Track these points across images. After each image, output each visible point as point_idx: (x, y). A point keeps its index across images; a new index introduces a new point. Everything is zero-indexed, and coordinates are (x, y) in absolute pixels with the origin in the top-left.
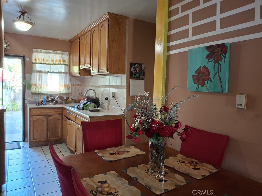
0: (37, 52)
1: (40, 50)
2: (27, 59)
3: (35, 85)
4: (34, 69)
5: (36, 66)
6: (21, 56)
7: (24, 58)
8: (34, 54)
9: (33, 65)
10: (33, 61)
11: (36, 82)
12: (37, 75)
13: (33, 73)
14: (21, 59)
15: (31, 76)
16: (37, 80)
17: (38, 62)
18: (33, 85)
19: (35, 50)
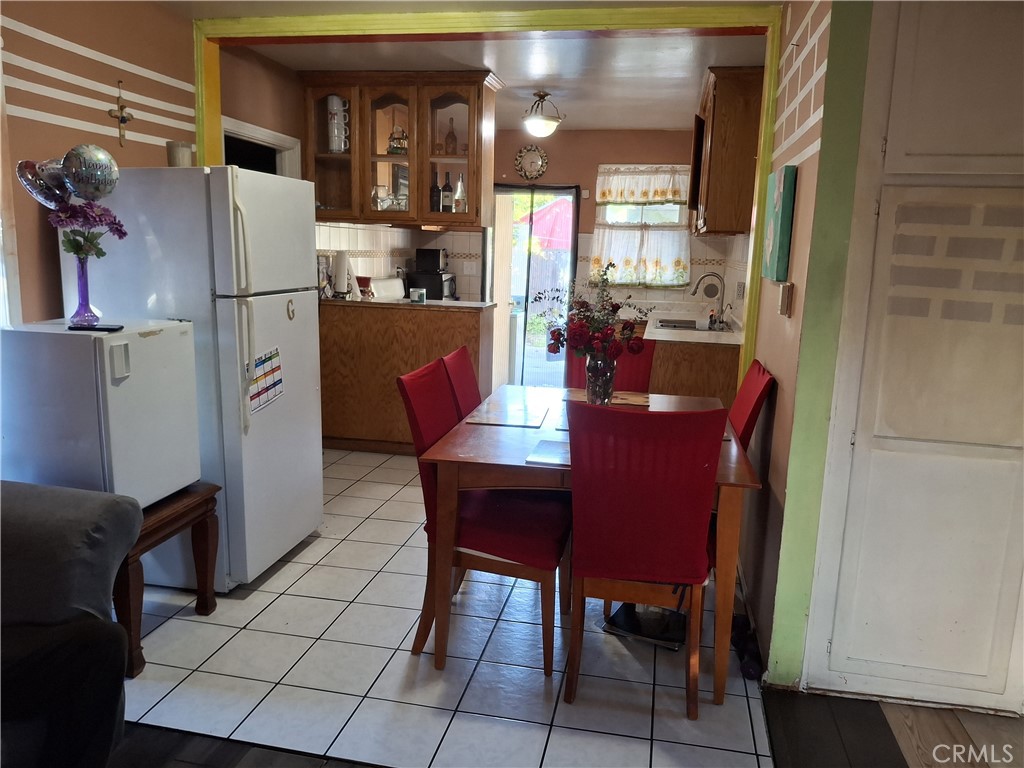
0: (609, 173)
1: (614, 167)
2: (585, 194)
3: (598, 261)
4: (599, 220)
6: (572, 188)
7: (577, 191)
8: (600, 180)
9: (598, 208)
10: (598, 199)
11: (601, 254)
12: (604, 236)
13: (596, 231)
14: (570, 194)
15: (591, 238)
16: (602, 249)
17: (609, 199)
18: (592, 262)
19: (603, 168)
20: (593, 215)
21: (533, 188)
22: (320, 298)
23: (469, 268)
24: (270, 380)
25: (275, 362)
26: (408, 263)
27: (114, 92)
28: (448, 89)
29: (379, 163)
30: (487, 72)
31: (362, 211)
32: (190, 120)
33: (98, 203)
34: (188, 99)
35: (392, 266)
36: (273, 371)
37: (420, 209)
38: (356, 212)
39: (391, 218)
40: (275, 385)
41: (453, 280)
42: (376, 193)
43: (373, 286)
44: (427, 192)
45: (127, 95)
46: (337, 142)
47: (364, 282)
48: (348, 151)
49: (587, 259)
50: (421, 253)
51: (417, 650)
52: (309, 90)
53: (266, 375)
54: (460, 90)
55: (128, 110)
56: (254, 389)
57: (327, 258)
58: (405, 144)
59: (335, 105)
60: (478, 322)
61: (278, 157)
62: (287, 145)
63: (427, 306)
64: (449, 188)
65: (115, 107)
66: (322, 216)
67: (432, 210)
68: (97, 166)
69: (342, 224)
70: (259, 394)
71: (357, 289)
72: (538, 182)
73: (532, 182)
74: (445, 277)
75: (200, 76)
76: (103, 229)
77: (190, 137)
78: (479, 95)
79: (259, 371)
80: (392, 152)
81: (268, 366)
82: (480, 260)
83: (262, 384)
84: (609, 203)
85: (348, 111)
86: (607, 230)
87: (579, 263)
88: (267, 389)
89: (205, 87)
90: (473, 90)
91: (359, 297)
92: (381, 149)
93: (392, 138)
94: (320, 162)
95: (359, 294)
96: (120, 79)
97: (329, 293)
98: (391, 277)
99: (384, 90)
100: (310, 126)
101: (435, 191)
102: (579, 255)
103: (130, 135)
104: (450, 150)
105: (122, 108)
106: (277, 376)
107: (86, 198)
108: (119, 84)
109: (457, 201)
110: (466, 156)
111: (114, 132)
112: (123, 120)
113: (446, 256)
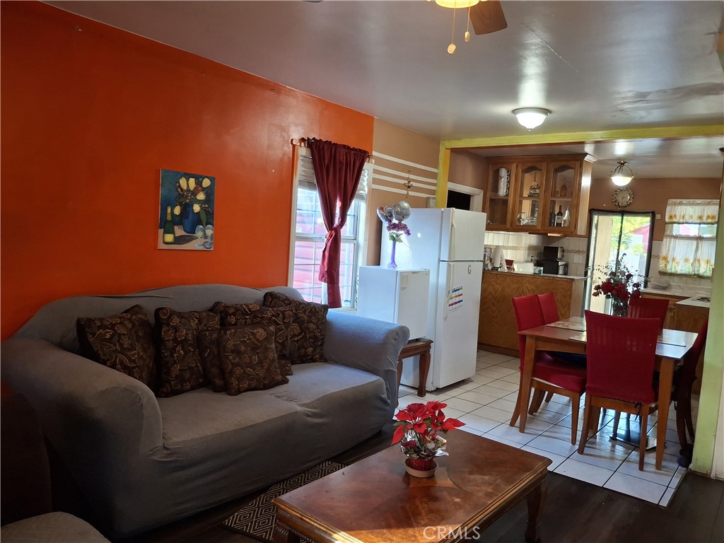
0: (675, 204)
1: (678, 201)
2: (658, 217)
3: (665, 258)
4: (668, 233)
5: (673, 226)
6: (649, 213)
7: (653, 215)
8: (668, 208)
9: (667, 225)
10: (667, 220)
11: (668, 254)
12: (670, 243)
13: (665, 240)
14: (648, 216)
15: (661, 244)
16: (669, 251)
17: (674, 220)
18: (661, 259)
19: (670, 201)
20: (664, 230)
21: (623, 212)
22: (484, 270)
23: (578, 259)
24: (458, 299)
25: (460, 292)
26: (539, 254)
27: (406, 175)
28: (563, 163)
29: (524, 201)
30: (587, 154)
31: (511, 226)
32: (434, 185)
33: (402, 222)
34: (434, 176)
35: (529, 255)
36: (459, 295)
37: (543, 225)
38: (508, 226)
39: (529, 229)
40: (459, 302)
41: (566, 266)
42: (521, 216)
43: (515, 266)
44: (548, 216)
45: (412, 177)
46: (502, 191)
47: (510, 263)
48: (507, 195)
49: (658, 257)
50: (546, 249)
51: (512, 424)
52: (491, 166)
53: (456, 297)
54: (571, 164)
55: (411, 183)
56: (451, 302)
57: (491, 249)
58: (538, 191)
59: (503, 172)
60: (571, 287)
61: (472, 198)
62: (476, 193)
63: (543, 276)
64: (561, 214)
65: (407, 182)
66: (490, 228)
67: (550, 225)
68: (404, 209)
69: (501, 232)
70: (452, 304)
71: (505, 266)
72: (627, 209)
73: (622, 209)
74: (560, 263)
75: (441, 166)
76: (402, 232)
77: (433, 192)
78: (581, 166)
79: (454, 294)
80: (530, 196)
81: (457, 293)
82: (585, 255)
83: (455, 300)
84: (674, 223)
85: (509, 175)
86: (673, 240)
87: (652, 259)
88: (456, 303)
89: (442, 170)
90: (578, 164)
91: (506, 270)
92: (526, 194)
93: (532, 188)
94: (492, 200)
95: (506, 269)
96: (410, 170)
97: (490, 268)
98: (527, 262)
99: (529, 165)
100: (489, 183)
101: (552, 215)
102: (653, 254)
103: (411, 193)
104: (563, 194)
105: (409, 182)
106: (461, 298)
107: (399, 220)
108: (409, 172)
109: (565, 221)
110: (571, 197)
111: (405, 192)
112: (409, 187)
113: (563, 251)
